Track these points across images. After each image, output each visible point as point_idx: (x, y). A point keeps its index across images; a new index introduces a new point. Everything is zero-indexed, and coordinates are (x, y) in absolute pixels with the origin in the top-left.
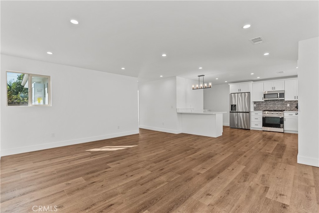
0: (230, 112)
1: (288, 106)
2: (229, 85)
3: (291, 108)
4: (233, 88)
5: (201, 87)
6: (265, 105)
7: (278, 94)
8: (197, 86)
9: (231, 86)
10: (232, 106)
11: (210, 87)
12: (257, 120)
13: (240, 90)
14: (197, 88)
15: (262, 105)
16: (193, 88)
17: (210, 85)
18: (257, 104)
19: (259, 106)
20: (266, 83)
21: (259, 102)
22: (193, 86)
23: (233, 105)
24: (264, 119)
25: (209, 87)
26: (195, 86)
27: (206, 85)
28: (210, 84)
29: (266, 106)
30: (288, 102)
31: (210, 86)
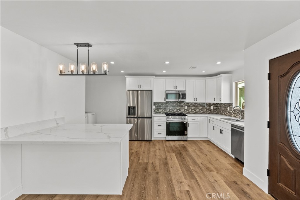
0: (127, 118)
1: (186, 108)
2: (126, 78)
3: (188, 111)
4: (131, 83)
5: (83, 72)
6: (165, 106)
7: (181, 94)
8: (72, 67)
9: (128, 79)
10: (129, 108)
11: (105, 74)
12: (160, 127)
13: (140, 87)
14: (72, 72)
15: (162, 106)
16: (61, 72)
17: (105, 69)
18: (156, 105)
19: (159, 108)
20: (168, 79)
21: (159, 103)
22: (61, 67)
23: (131, 107)
24: (168, 125)
25: (103, 73)
26: (67, 66)
27: (94, 67)
28: (105, 67)
29: (166, 108)
30: (186, 104)
31: (105, 71)
